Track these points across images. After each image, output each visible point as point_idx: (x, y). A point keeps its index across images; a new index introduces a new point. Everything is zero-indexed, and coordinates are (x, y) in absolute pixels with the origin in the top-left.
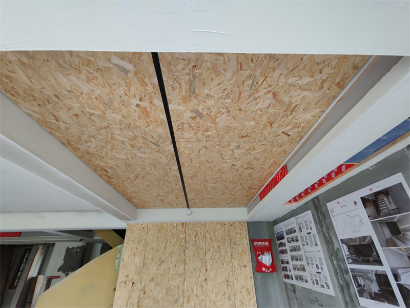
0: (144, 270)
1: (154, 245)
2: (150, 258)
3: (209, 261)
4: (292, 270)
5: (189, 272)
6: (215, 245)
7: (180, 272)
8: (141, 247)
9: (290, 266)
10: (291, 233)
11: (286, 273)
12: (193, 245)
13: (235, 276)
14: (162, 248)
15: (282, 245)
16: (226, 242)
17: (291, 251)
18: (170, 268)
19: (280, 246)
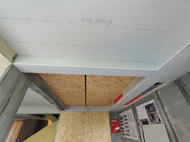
0: (67, 131)
1: (72, 121)
2: (70, 127)
3: (93, 128)
4: (125, 132)
5: (85, 133)
6: (96, 121)
7: (82, 132)
8: (66, 122)
9: (125, 130)
10: (125, 117)
11: (123, 133)
12: (87, 121)
13: (104, 134)
14: (75, 122)
15: (122, 122)
16: (100, 120)
17: (125, 124)
18: (77, 131)
19: (121, 122)
